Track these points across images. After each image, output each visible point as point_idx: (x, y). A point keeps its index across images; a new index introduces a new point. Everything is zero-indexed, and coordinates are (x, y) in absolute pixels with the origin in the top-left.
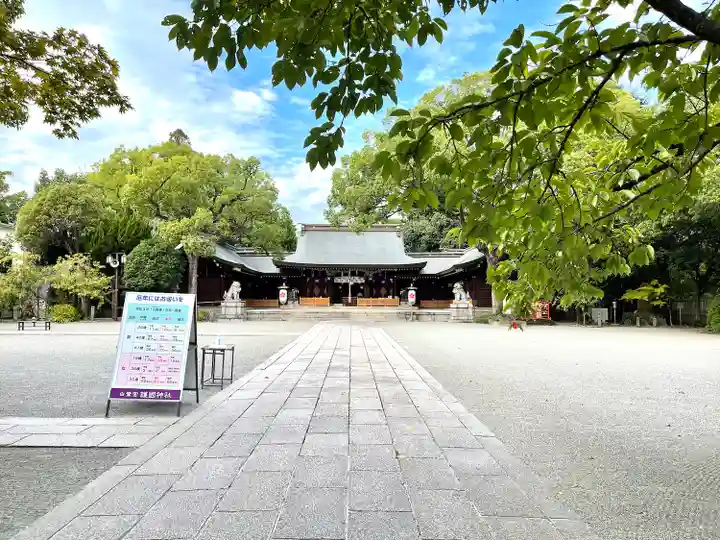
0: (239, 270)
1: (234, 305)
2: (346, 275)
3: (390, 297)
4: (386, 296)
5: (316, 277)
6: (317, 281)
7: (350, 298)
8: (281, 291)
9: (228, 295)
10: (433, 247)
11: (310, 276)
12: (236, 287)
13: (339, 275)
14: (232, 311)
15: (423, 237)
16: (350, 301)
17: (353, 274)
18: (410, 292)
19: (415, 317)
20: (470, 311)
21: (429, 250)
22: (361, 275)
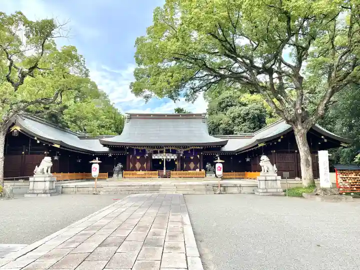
0: (58, 146)
1: (43, 179)
2: (161, 152)
3: (198, 170)
4: (194, 169)
5: (138, 154)
6: (138, 157)
7: (165, 171)
8: (93, 166)
9: (38, 170)
10: (229, 132)
11: (133, 154)
12: (47, 162)
13: (156, 152)
14: (40, 186)
15: (221, 126)
16: (164, 173)
17: (168, 151)
18: (217, 165)
19: (222, 188)
20: (279, 182)
21: (226, 134)
22: (174, 152)
